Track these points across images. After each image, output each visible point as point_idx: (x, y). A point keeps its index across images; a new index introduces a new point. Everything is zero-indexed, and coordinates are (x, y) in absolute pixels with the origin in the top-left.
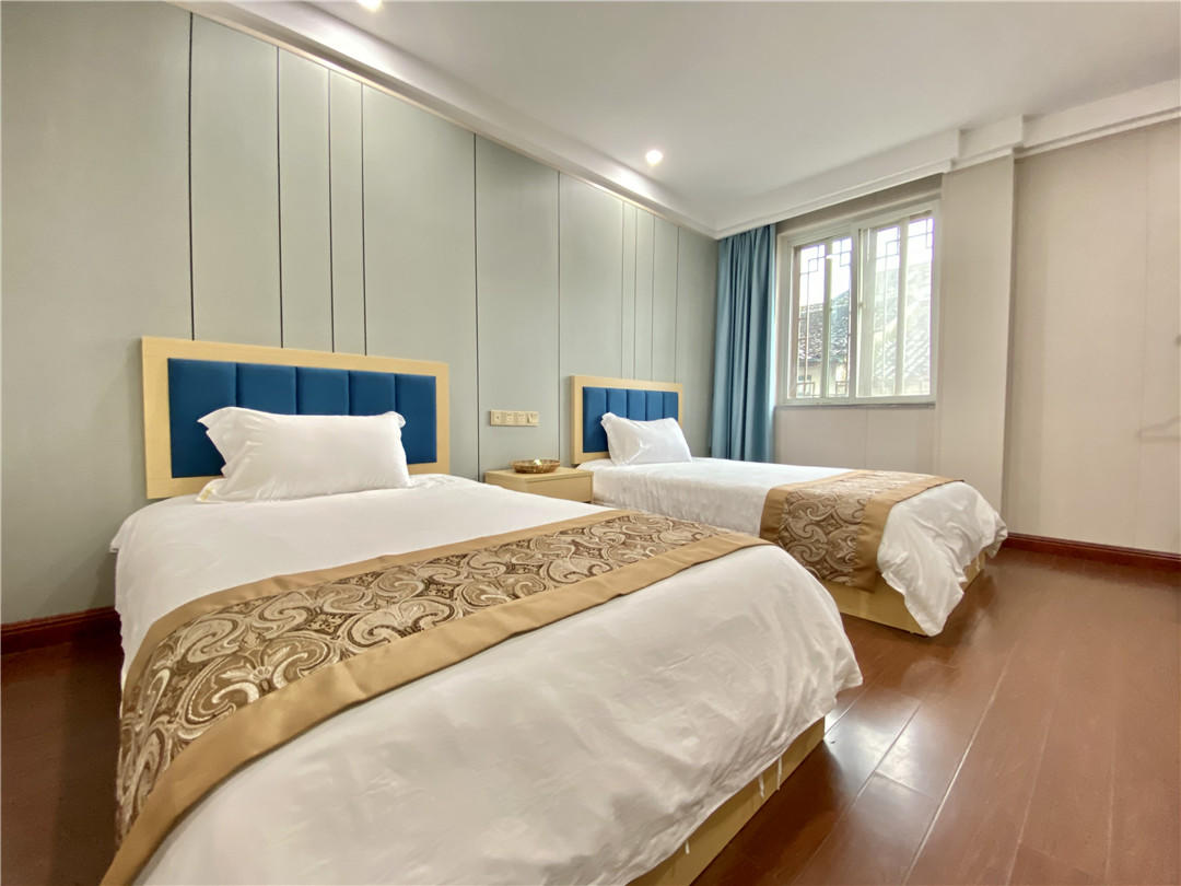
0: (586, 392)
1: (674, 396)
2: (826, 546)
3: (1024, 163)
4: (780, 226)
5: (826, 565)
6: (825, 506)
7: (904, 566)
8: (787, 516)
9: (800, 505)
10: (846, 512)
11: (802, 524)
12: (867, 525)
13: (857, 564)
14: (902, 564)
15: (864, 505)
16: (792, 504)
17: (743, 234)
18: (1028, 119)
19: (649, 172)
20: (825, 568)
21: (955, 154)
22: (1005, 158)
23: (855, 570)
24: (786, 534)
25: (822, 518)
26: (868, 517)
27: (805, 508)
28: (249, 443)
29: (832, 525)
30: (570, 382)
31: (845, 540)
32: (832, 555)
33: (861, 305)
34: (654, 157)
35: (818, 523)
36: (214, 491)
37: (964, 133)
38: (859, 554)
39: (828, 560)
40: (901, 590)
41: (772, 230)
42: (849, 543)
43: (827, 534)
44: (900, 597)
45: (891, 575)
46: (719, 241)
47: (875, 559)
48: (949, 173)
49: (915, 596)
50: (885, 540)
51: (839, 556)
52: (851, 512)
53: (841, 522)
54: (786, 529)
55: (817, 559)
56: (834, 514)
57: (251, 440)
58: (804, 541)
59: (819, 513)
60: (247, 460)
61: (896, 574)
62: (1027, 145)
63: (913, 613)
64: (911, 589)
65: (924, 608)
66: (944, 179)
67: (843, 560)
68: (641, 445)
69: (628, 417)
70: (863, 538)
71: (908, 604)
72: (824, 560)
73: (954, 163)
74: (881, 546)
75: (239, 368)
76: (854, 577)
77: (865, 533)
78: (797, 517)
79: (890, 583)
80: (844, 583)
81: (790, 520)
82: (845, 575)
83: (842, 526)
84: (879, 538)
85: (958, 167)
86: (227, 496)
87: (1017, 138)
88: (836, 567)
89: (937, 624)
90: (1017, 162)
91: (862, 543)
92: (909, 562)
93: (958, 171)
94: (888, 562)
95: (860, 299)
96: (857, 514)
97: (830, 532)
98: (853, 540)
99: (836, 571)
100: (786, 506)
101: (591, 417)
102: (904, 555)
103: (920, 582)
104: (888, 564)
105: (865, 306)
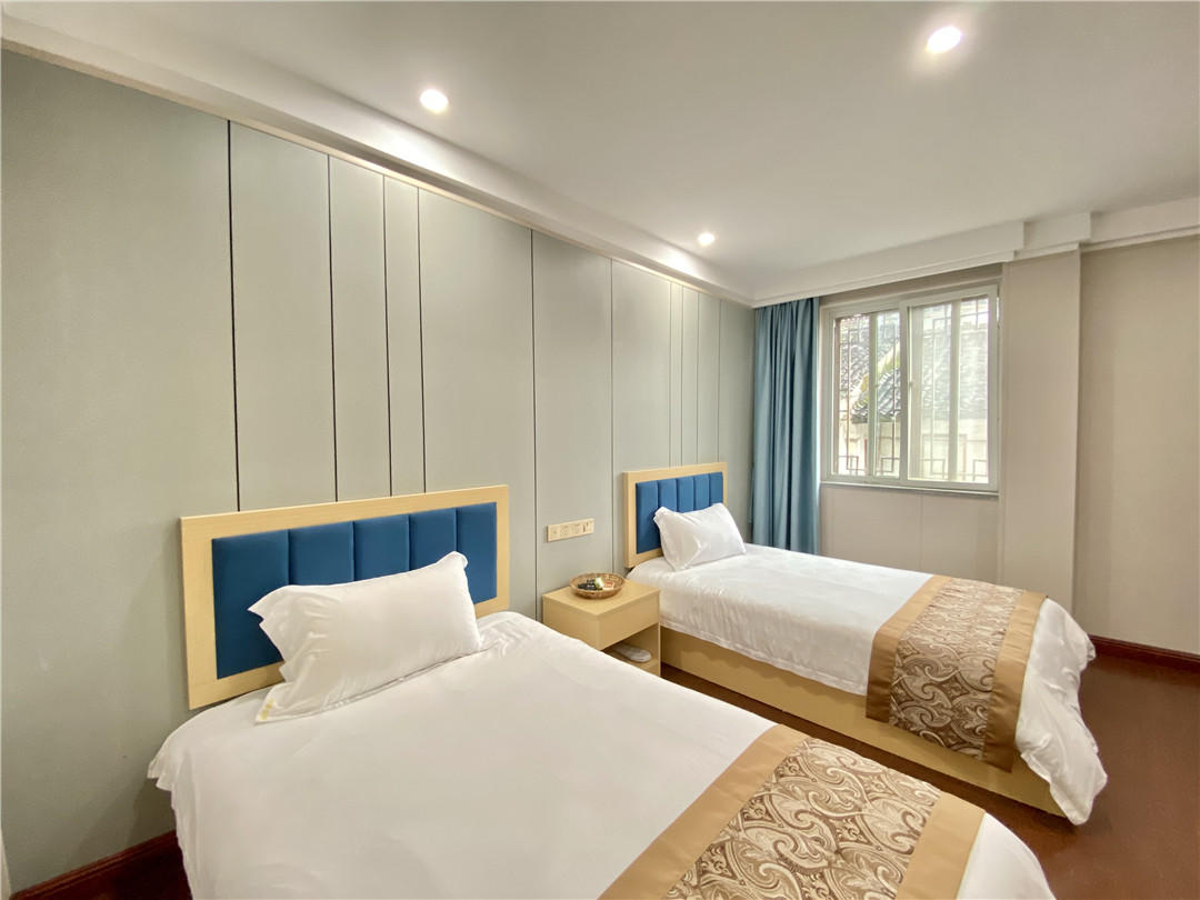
0: (638, 487)
1: (719, 476)
2: (951, 713)
3: (1090, 257)
4: (822, 300)
5: (951, 734)
6: (947, 666)
7: (1049, 750)
8: (900, 671)
9: (916, 660)
10: (975, 676)
11: (919, 682)
12: (997, 694)
13: (990, 738)
14: (1046, 748)
15: (993, 671)
16: (905, 657)
17: (784, 305)
18: (1097, 216)
19: (699, 252)
20: (951, 737)
21: (1019, 246)
22: (1072, 252)
23: (986, 743)
24: (900, 691)
25: (943, 679)
26: (1001, 686)
27: (923, 664)
28: (311, 635)
29: (956, 689)
30: (623, 478)
31: (975, 709)
32: (957, 722)
33: (911, 384)
34: (706, 239)
35: (939, 685)
36: (275, 704)
37: (1029, 225)
38: (992, 728)
39: (955, 728)
40: (1047, 778)
41: (816, 303)
42: (979, 713)
43: (952, 699)
44: (1046, 784)
45: (1034, 759)
46: (756, 309)
47: (1013, 736)
48: (1009, 263)
49: (1060, 783)
50: (1022, 714)
51: (967, 726)
52: (979, 678)
53: (969, 689)
54: (899, 685)
55: (941, 725)
56: (958, 676)
57: (315, 632)
58: (922, 703)
59: (939, 673)
60: (312, 658)
61: (1039, 758)
62: (1095, 240)
63: (1058, 801)
64: (1057, 775)
65: (1070, 797)
66: (1004, 268)
67: (973, 731)
68: (699, 546)
69: (678, 511)
70: (996, 710)
71: (1053, 791)
72: (948, 728)
73: (1016, 253)
74: (1019, 724)
75: (292, 536)
76: (985, 751)
77: (997, 704)
78: (912, 674)
79: (1033, 768)
80: (974, 756)
81: (905, 676)
82: (975, 748)
83: (968, 693)
84: (1016, 713)
85: (1021, 257)
86: (291, 708)
87: (1085, 236)
88: (964, 737)
89: (1082, 813)
90: (1084, 256)
91: (994, 715)
92: (1053, 746)
93: (1020, 261)
94: (1028, 743)
95: (910, 379)
96: (987, 680)
97: (954, 698)
98: (983, 710)
99: (964, 742)
100: (898, 658)
101: (644, 515)
102: (1047, 736)
103: (1066, 769)
104: (1030, 747)
105: (915, 386)
